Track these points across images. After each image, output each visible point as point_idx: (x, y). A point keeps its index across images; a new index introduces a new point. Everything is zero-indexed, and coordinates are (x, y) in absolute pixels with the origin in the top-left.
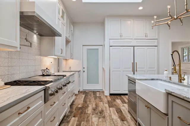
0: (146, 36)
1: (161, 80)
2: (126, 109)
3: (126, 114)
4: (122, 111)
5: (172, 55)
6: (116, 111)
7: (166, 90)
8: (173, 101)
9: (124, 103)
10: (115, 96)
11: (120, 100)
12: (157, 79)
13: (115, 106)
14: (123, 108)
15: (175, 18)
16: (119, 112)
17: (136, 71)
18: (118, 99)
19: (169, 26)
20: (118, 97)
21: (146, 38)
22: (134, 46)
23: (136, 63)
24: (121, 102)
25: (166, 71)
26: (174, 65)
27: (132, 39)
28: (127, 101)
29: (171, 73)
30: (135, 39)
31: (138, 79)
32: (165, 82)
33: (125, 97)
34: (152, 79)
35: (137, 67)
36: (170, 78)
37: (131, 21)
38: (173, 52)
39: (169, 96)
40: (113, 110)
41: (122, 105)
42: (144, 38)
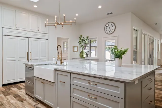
0: (39, 30)
1: (51, 64)
2: (24, 93)
3: (24, 97)
4: (20, 95)
5: (57, 48)
6: (14, 97)
7: (54, 68)
8: (57, 74)
9: (20, 89)
10: (10, 86)
11: (15, 88)
12: (49, 64)
13: (11, 94)
14: (20, 93)
15: (59, 24)
16: (17, 97)
17: (31, 60)
18: (13, 87)
19: (56, 28)
20: (13, 86)
21: (40, 32)
22: (29, 38)
23: (31, 52)
24: (17, 89)
25: (54, 58)
26: (58, 54)
27: (27, 31)
28: (22, 87)
29: (56, 60)
30: (29, 31)
31: (35, 65)
32: (53, 65)
33: (20, 85)
34: (46, 64)
35: (32, 57)
36: (56, 62)
37: (26, 14)
38: (58, 46)
39: (56, 71)
40: (11, 97)
41: (18, 92)
42: (38, 31)
